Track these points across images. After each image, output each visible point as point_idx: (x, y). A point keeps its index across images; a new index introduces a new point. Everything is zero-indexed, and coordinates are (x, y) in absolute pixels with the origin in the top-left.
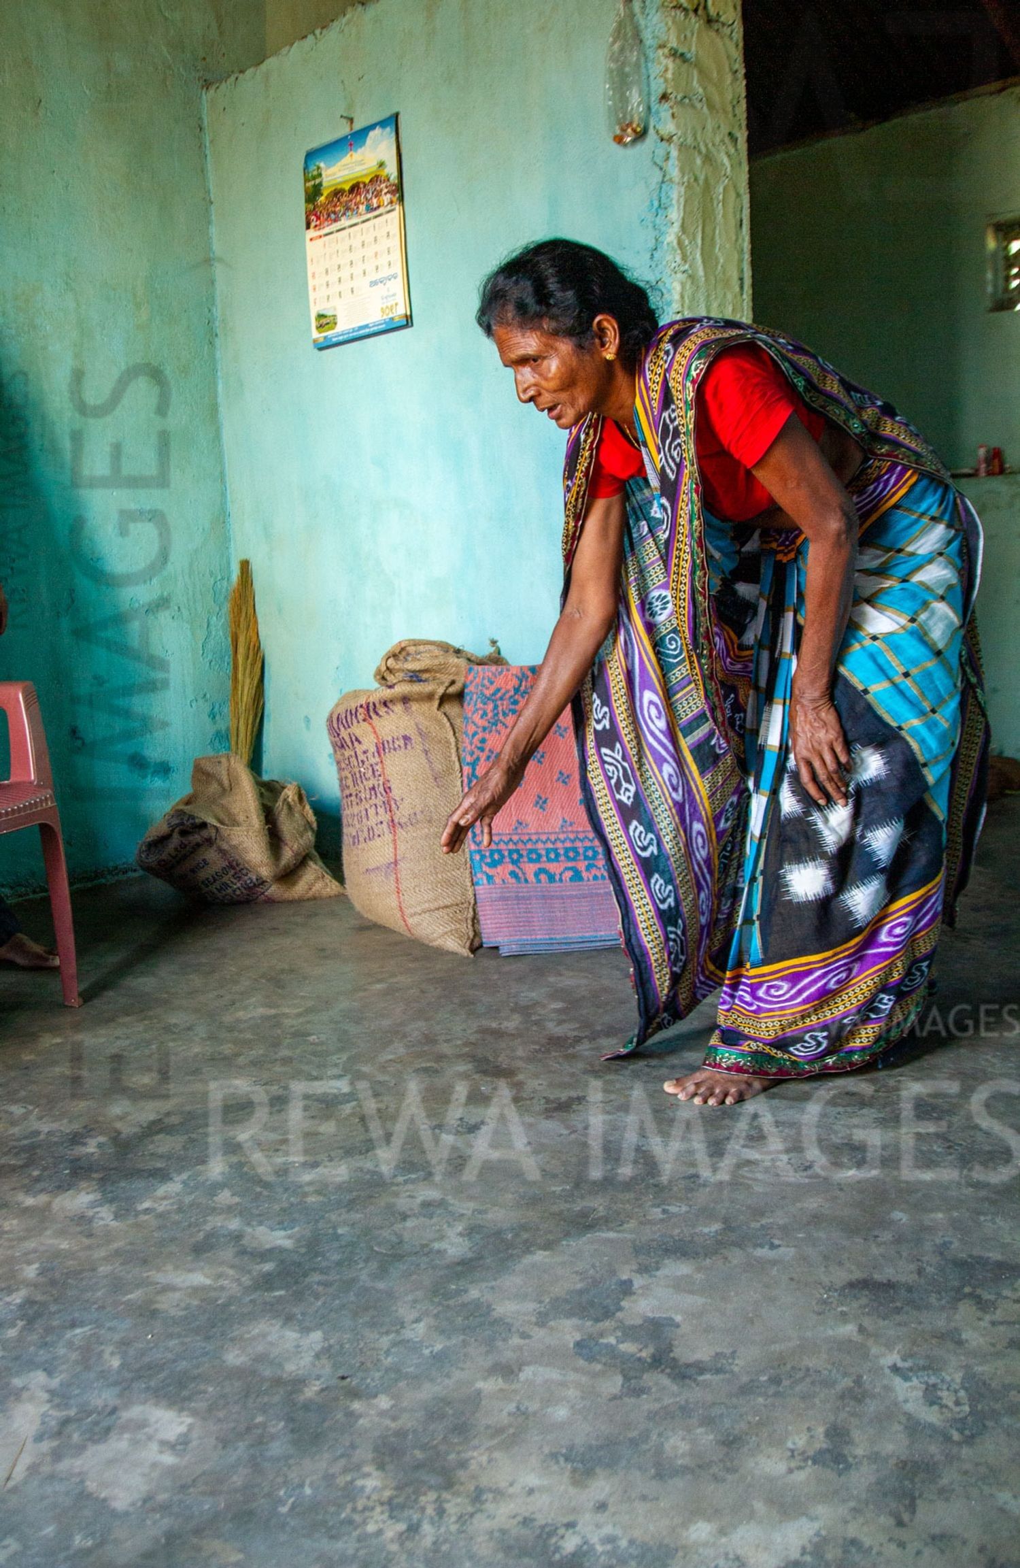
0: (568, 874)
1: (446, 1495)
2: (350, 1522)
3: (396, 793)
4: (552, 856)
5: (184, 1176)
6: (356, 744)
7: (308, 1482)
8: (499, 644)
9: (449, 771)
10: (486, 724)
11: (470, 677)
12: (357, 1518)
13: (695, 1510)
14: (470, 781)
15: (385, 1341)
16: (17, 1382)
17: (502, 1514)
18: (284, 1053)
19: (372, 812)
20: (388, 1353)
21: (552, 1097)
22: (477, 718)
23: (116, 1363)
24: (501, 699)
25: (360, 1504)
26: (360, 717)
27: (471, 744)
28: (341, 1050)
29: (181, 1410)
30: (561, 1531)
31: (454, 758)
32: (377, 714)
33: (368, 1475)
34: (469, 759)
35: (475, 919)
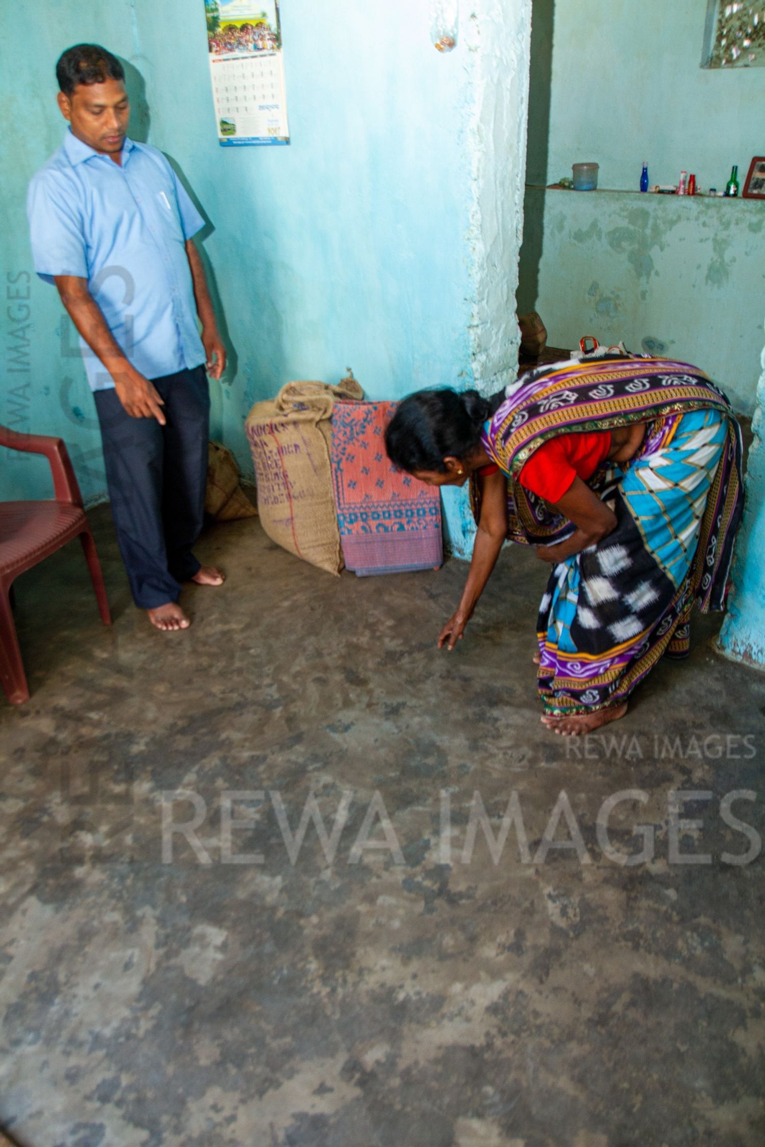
0: (397, 526)
1: (347, 972)
2: (305, 988)
3: (291, 478)
4: (387, 515)
5: (196, 768)
6: (265, 446)
7: (285, 966)
8: (353, 370)
9: (323, 465)
10: (346, 439)
11: (337, 410)
12: (309, 985)
13: (455, 977)
14: (336, 472)
15: (312, 881)
16: (139, 913)
17: (371, 982)
18: (237, 664)
19: (276, 487)
20: (314, 889)
21: (389, 702)
22: (340, 436)
23: (184, 899)
24: (356, 425)
25: (310, 978)
26: (267, 432)
27: (337, 450)
28: (270, 662)
29: (220, 927)
30: (397, 990)
31: (326, 457)
32: (277, 430)
33: (311, 962)
34: (335, 459)
35: (341, 551)
